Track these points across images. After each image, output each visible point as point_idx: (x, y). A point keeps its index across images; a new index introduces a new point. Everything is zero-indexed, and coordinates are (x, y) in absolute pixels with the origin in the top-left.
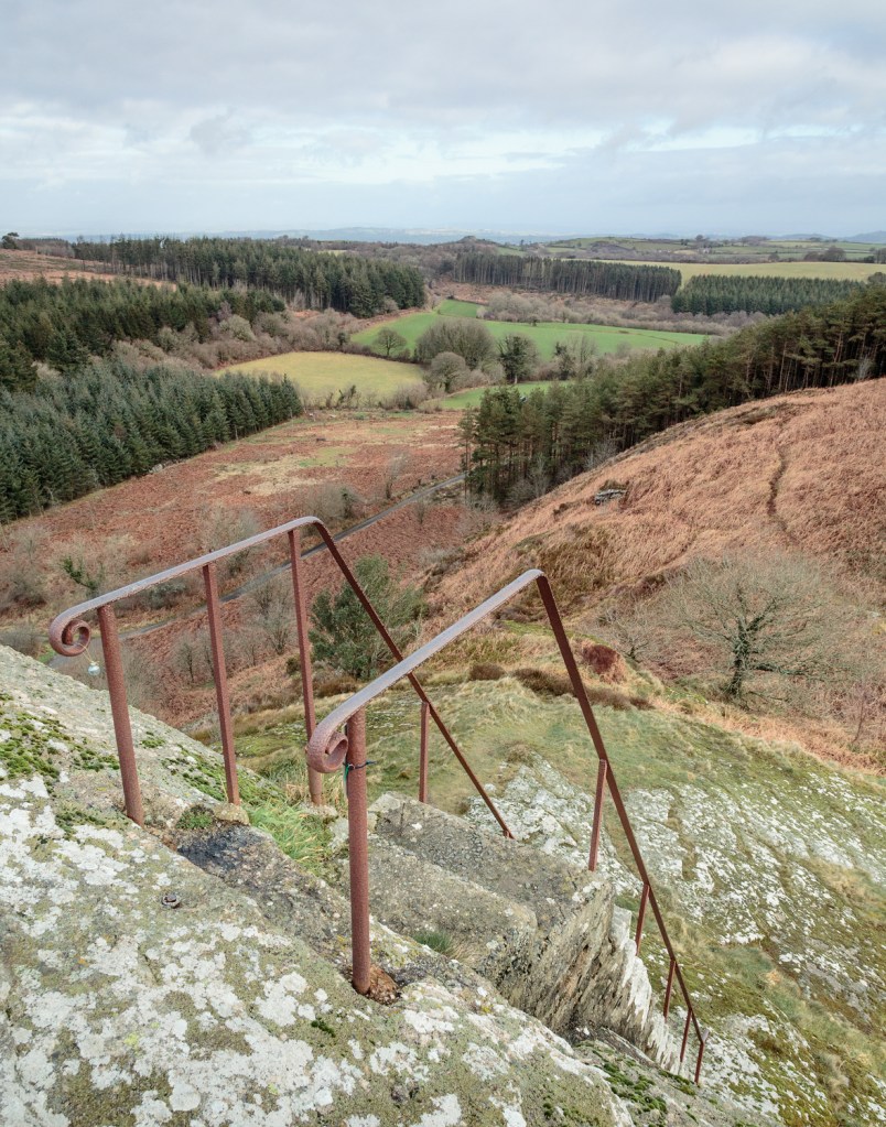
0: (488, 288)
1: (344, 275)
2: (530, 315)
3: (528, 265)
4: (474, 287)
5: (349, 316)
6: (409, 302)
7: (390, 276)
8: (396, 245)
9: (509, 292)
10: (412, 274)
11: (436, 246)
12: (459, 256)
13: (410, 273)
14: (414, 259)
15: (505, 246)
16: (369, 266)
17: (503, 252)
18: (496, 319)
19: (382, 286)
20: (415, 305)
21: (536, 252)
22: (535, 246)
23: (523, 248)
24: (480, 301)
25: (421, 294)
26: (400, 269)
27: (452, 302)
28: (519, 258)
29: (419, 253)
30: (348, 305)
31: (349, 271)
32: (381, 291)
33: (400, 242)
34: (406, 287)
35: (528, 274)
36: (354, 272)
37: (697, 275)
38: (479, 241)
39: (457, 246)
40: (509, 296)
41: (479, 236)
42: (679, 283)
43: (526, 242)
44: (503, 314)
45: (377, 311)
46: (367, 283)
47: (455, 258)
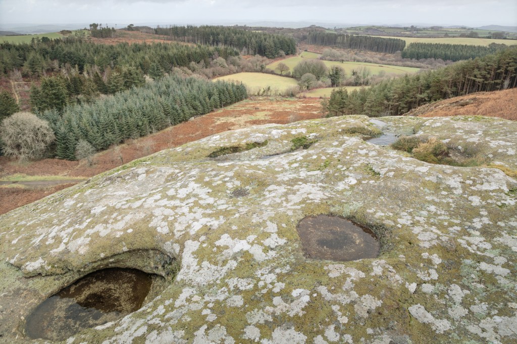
0: (322, 47)
1: (264, 41)
2: (340, 59)
3: (339, 38)
4: (316, 46)
5: (265, 58)
6: (290, 52)
7: (282, 41)
8: (283, 28)
9: (331, 49)
10: (291, 41)
11: (299, 29)
12: (310, 33)
13: (290, 40)
14: (291, 34)
15: (328, 30)
16: (274, 37)
17: (327, 32)
18: (325, 60)
19: (279, 45)
20: (292, 53)
21: (341, 32)
22: (341, 29)
23: (336, 30)
24: (318, 52)
25: (295, 49)
26: (286, 39)
27: (306, 52)
28: (335, 35)
29: (293, 32)
30: (264, 53)
31: (265, 39)
32: (278, 47)
33: (285, 27)
34: (289, 46)
35: (339, 41)
36: (267, 40)
37: (413, 42)
38: (317, 27)
39: (309, 29)
40: (331, 50)
41: (317, 25)
42: (405, 46)
43: (337, 28)
44: (328, 57)
45: (276, 56)
46: (273, 44)
47: (308, 34)
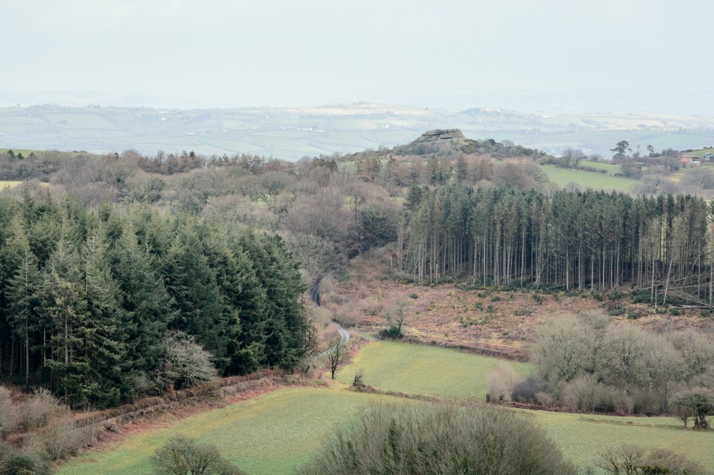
0: (522, 299)
1: (27, 265)
2: (680, 392)
3: (658, 225)
4: (472, 299)
5: (42, 402)
6: (253, 350)
7: (188, 262)
8: (192, 161)
9: (599, 313)
10: (262, 259)
11: (330, 164)
12: (415, 198)
13: (255, 255)
14: (259, 207)
15: (568, 162)
16: (114, 234)
17: (561, 180)
18: (558, 405)
19: (158, 297)
20: (271, 360)
21: (675, 179)
22: (670, 161)
23: (629, 167)
24: (495, 342)
25: (294, 322)
27: (394, 349)
28: (626, 202)
29: (274, 188)
30: (36, 359)
31: (42, 252)
32: (155, 314)
33: (205, 151)
34: (242, 300)
35: (660, 254)
36: (61, 253)
38: (473, 147)
39: (407, 163)
40: (599, 327)
41: (473, 131)
43: (637, 148)
44: (582, 384)
45: (142, 381)
46: (105, 290)
47: (400, 201)
